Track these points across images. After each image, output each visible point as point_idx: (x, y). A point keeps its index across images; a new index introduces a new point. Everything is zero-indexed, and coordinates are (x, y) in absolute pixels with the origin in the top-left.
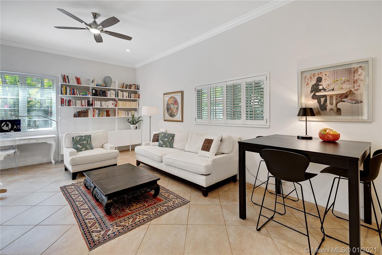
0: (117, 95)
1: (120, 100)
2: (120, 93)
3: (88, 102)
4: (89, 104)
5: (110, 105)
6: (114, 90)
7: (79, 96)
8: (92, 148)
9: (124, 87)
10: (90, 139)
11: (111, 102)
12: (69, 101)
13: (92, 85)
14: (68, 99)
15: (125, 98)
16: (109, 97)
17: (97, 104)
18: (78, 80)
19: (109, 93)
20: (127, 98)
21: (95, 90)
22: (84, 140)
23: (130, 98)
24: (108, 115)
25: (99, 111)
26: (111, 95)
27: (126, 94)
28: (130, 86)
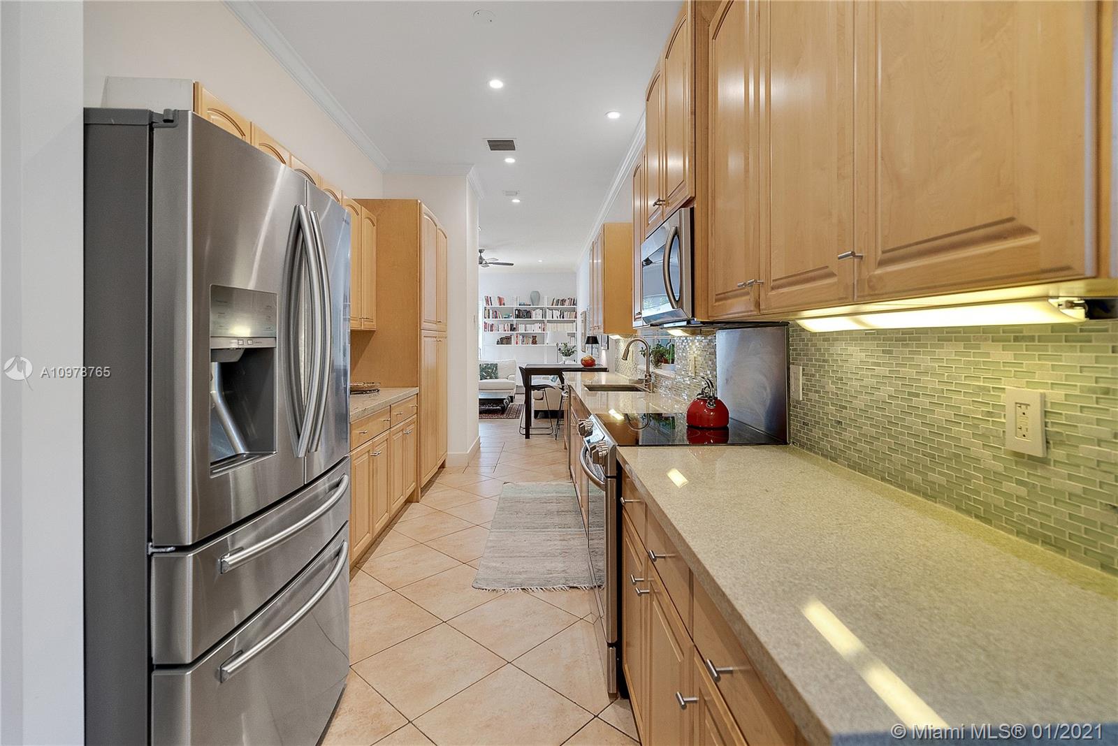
0: (544, 315)
1: (549, 321)
2: (549, 313)
3: (512, 325)
4: (513, 329)
5: (535, 329)
6: (542, 309)
7: (501, 319)
8: (496, 378)
9: (554, 304)
10: (496, 368)
11: (538, 325)
12: (492, 326)
13: (516, 306)
14: (491, 324)
15: (555, 318)
16: (534, 319)
17: (521, 329)
18: (500, 300)
19: (533, 313)
20: (559, 319)
21: (519, 311)
22: (489, 368)
23: (563, 318)
24: (534, 342)
25: (523, 337)
26: (536, 315)
27: (557, 313)
28: (563, 301)
